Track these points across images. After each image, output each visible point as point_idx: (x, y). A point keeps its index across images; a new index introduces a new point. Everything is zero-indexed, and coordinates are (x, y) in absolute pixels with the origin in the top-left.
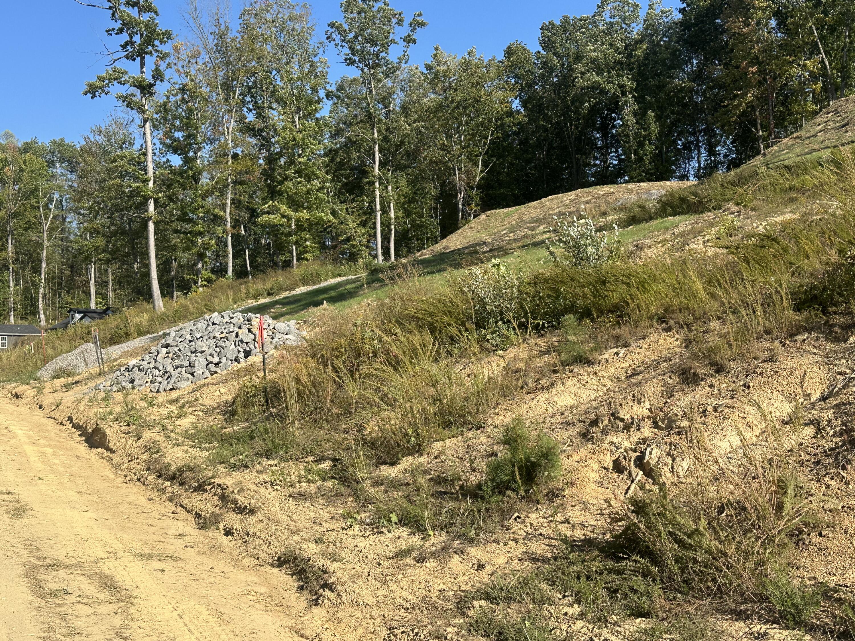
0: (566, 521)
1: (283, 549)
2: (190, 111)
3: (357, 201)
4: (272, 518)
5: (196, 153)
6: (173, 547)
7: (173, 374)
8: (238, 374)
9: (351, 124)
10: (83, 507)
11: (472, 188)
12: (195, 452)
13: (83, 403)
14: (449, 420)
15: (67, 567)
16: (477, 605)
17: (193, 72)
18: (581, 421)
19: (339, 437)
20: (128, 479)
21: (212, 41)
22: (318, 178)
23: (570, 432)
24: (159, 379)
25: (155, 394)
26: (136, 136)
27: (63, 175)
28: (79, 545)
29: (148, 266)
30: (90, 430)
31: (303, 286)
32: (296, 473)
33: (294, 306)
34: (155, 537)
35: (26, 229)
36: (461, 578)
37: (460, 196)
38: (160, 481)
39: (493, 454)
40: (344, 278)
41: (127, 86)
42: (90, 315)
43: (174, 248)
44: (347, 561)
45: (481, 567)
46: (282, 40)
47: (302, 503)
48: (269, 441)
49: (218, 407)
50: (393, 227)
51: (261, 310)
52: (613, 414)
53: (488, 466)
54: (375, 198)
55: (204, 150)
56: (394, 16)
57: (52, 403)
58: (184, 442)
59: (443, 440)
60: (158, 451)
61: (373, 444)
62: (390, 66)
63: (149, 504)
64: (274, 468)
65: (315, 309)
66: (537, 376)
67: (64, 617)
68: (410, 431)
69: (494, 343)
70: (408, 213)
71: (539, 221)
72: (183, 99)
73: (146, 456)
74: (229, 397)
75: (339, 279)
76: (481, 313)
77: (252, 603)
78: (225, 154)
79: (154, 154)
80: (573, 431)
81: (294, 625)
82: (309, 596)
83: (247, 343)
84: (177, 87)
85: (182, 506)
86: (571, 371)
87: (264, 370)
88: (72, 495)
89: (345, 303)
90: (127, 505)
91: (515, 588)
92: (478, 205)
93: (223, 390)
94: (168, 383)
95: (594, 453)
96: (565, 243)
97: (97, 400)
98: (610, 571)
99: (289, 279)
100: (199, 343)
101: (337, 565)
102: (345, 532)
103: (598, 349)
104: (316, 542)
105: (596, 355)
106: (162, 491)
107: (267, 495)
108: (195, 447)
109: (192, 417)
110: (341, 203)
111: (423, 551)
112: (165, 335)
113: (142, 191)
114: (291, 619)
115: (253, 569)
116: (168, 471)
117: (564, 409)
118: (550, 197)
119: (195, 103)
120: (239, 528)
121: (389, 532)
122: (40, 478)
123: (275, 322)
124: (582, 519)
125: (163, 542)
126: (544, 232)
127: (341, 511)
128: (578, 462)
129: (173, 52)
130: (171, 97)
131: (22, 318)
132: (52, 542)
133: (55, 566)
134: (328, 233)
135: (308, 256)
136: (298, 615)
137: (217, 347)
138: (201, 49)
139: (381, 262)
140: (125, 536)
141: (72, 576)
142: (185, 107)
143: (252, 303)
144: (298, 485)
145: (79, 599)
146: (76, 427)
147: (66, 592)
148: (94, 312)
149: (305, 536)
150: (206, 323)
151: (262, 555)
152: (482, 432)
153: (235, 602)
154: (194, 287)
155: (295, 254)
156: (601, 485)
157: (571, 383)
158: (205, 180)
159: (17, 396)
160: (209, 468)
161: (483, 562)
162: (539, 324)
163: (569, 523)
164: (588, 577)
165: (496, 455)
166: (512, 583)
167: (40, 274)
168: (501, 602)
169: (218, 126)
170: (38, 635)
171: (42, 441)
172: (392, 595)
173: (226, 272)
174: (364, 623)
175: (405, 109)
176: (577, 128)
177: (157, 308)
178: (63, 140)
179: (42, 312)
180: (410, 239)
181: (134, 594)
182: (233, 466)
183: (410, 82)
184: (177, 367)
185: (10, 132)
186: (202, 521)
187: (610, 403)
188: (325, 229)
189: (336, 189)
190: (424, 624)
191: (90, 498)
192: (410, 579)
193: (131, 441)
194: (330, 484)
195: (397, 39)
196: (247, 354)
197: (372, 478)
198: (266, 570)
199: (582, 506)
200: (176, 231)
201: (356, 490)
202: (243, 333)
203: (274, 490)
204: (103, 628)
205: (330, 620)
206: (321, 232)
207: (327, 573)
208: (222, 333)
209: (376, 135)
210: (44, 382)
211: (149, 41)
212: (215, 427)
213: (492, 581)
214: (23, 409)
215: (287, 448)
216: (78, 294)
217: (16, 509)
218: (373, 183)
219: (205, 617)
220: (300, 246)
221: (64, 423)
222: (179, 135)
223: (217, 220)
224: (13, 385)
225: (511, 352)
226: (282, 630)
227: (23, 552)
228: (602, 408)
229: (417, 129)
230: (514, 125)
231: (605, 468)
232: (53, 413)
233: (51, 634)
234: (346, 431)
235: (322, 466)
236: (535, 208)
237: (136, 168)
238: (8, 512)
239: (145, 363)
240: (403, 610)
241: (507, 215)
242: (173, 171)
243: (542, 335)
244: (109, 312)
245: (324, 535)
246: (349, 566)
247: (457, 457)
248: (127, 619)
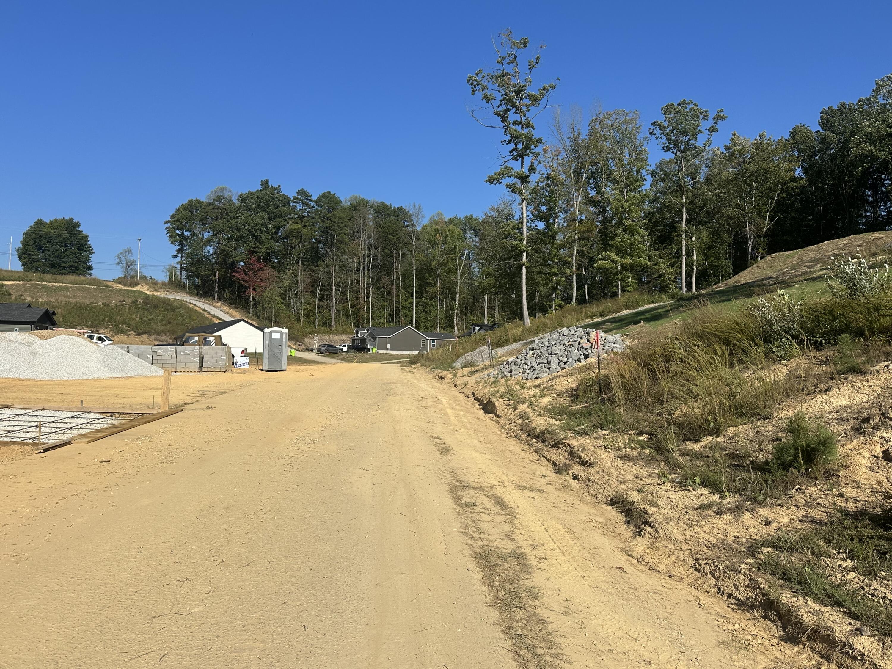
0: (842, 495)
1: (614, 494)
2: (552, 192)
3: (667, 249)
4: (605, 471)
5: (554, 220)
6: (539, 483)
7: (536, 368)
8: (580, 369)
9: (665, 193)
10: (483, 451)
11: (760, 237)
12: (552, 421)
13: (481, 385)
14: (742, 411)
15: (474, 488)
16: (765, 551)
17: (555, 165)
18: (855, 418)
19: (654, 418)
20: (509, 435)
21: (568, 143)
22: (639, 234)
23: (845, 427)
24: (528, 371)
25: (525, 381)
26: (516, 210)
27: (471, 238)
28: (481, 475)
29: (520, 296)
30: (485, 402)
31: (626, 310)
32: (622, 441)
33: (619, 324)
34: (528, 476)
35: (448, 273)
36: (751, 530)
37: (750, 244)
38: (529, 439)
39: (778, 439)
40: (657, 304)
41: (512, 178)
42: (484, 328)
43: (538, 284)
44: (662, 507)
45: (768, 523)
46: (618, 138)
47: (627, 463)
48: (602, 417)
49: (566, 392)
50: (695, 267)
51: (596, 326)
52: (883, 414)
53: (774, 448)
54: (682, 246)
55: (560, 218)
56: (701, 113)
57: (462, 383)
58: (544, 414)
59: (736, 426)
60: (528, 419)
61: (680, 425)
62: (697, 150)
63: (522, 453)
64: (607, 437)
65: (635, 326)
66: (815, 381)
67: (474, 521)
68: (709, 418)
69: (779, 354)
70: (707, 257)
71: (816, 261)
72: (548, 184)
73: (520, 422)
74: (574, 385)
75: (652, 305)
76: (768, 332)
77: (594, 528)
78: (575, 220)
79: (528, 222)
80: (847, 426)
81: (624, 547)
82: (634, 529)
83: (586, 349)
84: (544, 176)
85: (543, 456)
86: (846, 379)
87: (599, 368)
88: (476, 442)
89: (659, 322)
90: (509, 453)
91: (797, 542)
92: (764, 249)
93: (569, 381)
94: (533, 374)
95: (865, 444)
96: (841, 278)
97: (489, 383)
98: (880, 537)
99: (616, 305)
100: (554, 348)
101: (654, 509)
102: (659, 486)
103: (869, 361)
104: (638, 491)
105: (868, 367)
106: (531, 445)
107: (602, 454)
108: (551, 417)
109: (549, 397)
110: (655, 250)
111: (721, 507)
112: (531, 342)
113: (519, 247)
114: (622, 543)
115: (594, 505)
116: (534, 432)
117: (839, 408)
118: (826, 242)
119: (555, 186)
120: (583, 475)
121: (694, 490)
122: (456, 431)
123: (606, 335)
124: (854, 494)
125: (533, 479)
126: (821, 270)
127: (656, 471)
128: (852, 450)
129: (542, 153)
130: (540, 183)
131: (444, 330)
132: (465, 471)
133: (467, 487)
134: (645, 272)
135: (629, 288)
136: (626, 541)
137: (565, 351)
138: (561, 149)
139: (684, 292)
140: (508, 473)
141: (478, 495)
142: (548, 189)
143: (589, 321)
144: (624, 450)
145: (482, 510)
146: (477, 399)
147: (474, 504)
148: (487, 326)
149: (630, 486)
150: (559, 334)
151: (599, 496)
152: (769, 422)
153: (582, 526)
154: (549, 311)
155: (620, 287)
156: (872, 469)
157: (846, 388)
158: (560, 238)
159: (441, 378)
160: (562, 433)
161: (770, 520)
162: (817, 341)
163: (843, 497)
164: (860, 540)
165: (781, 440)
166: (794, 538)
167: (456, 301)
168: (785, 551)
169: (571, 201)
170: (459, 530)
171: (457, 407)
172: (697, 535)
173: (572, 300)
174: (676, 553)
175: (708, 180)
176: (850, 188)
177: (526, 324)
178: (471, 215)
179: (456, 325)
180: (709, 276)
181: (517, 512)
182: (578, 433)
183: (712, 160)
184: (539, 364)
185: (441, 212)
186: (557, 468)
187: (881, 405)
188: (643, 270)
189: (652, 240)
190: (722, 559)
191: (486, 446)
192: (711, 526)
193: (510, 411)
194: (647, 451)
195: (703, 130)
196: (586, 356)
197: (680, 450)
198: (603, 506)
199: (855, 484)
200: (540, 273)
201: (668, 457)
202: (584, 342)
203: (607, 452)
204: (498, 531)
205: (650, 548)
206: (639, 271)
207: (647, 514)
208: (569, 341)
209: (684, 200)
210: (457, 369)
211: (527, 148)
212: (565, 406)
213: (778, 535)
214: (446, 386)
215: (615, 423)
216: (477, 314)
217: (443, 449)
218: (681, 235)
219: (563, 533)
220: (624, 281)
221: (470, 396)
222: (544, 208)
223: (567, 264)
224: (439, 371)
225: (793, 362)
226: (615, 549)
227: (448, 476)
228: (874, 409)
229: (718, 195)
230: (797, 188)
231: (875, 457)
232: (462, 390)
233: (467, 530)
234: (659, 414)
235: (641, 438)
236: (813, 250)
237: (517, 231)
238: (438, 450)
239: (519, 360)
240: (705, 548)
241: (789, 256)
242: (538, 232)
243: (821, 350)
244: (496, 326)
245: (644, 487)
246: (663, 511)
247: (748, 440)
248: (512, 527)
